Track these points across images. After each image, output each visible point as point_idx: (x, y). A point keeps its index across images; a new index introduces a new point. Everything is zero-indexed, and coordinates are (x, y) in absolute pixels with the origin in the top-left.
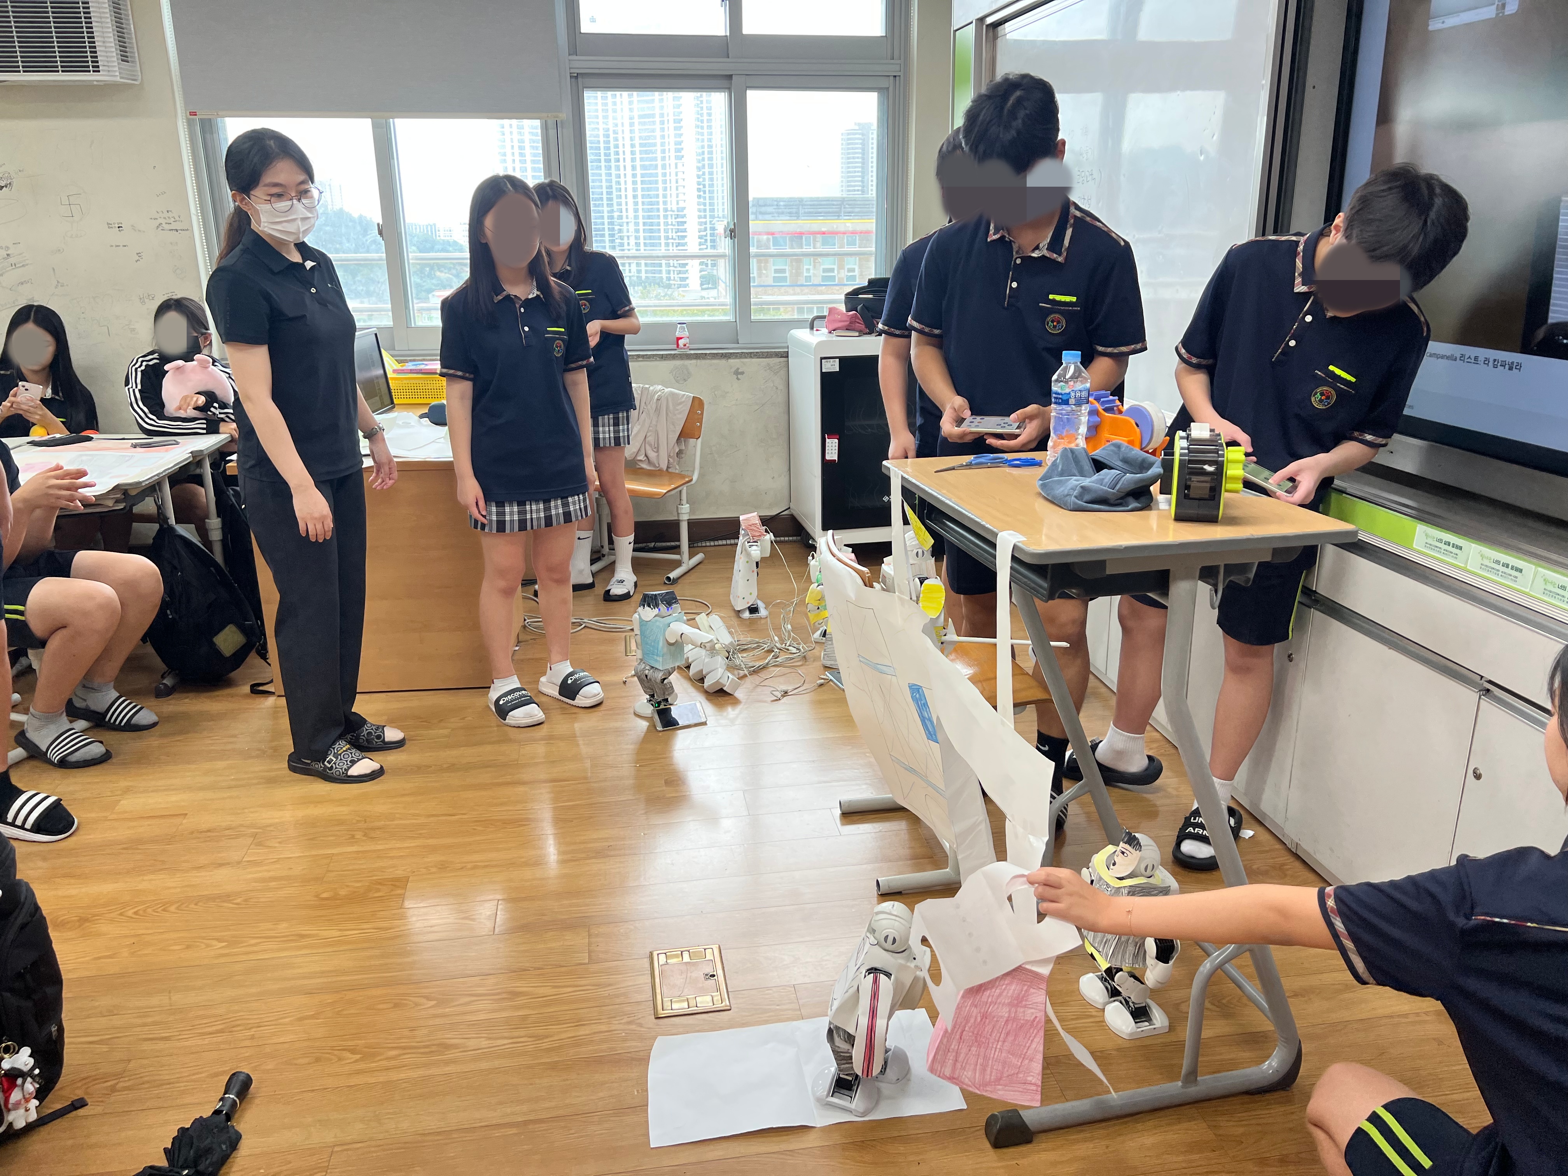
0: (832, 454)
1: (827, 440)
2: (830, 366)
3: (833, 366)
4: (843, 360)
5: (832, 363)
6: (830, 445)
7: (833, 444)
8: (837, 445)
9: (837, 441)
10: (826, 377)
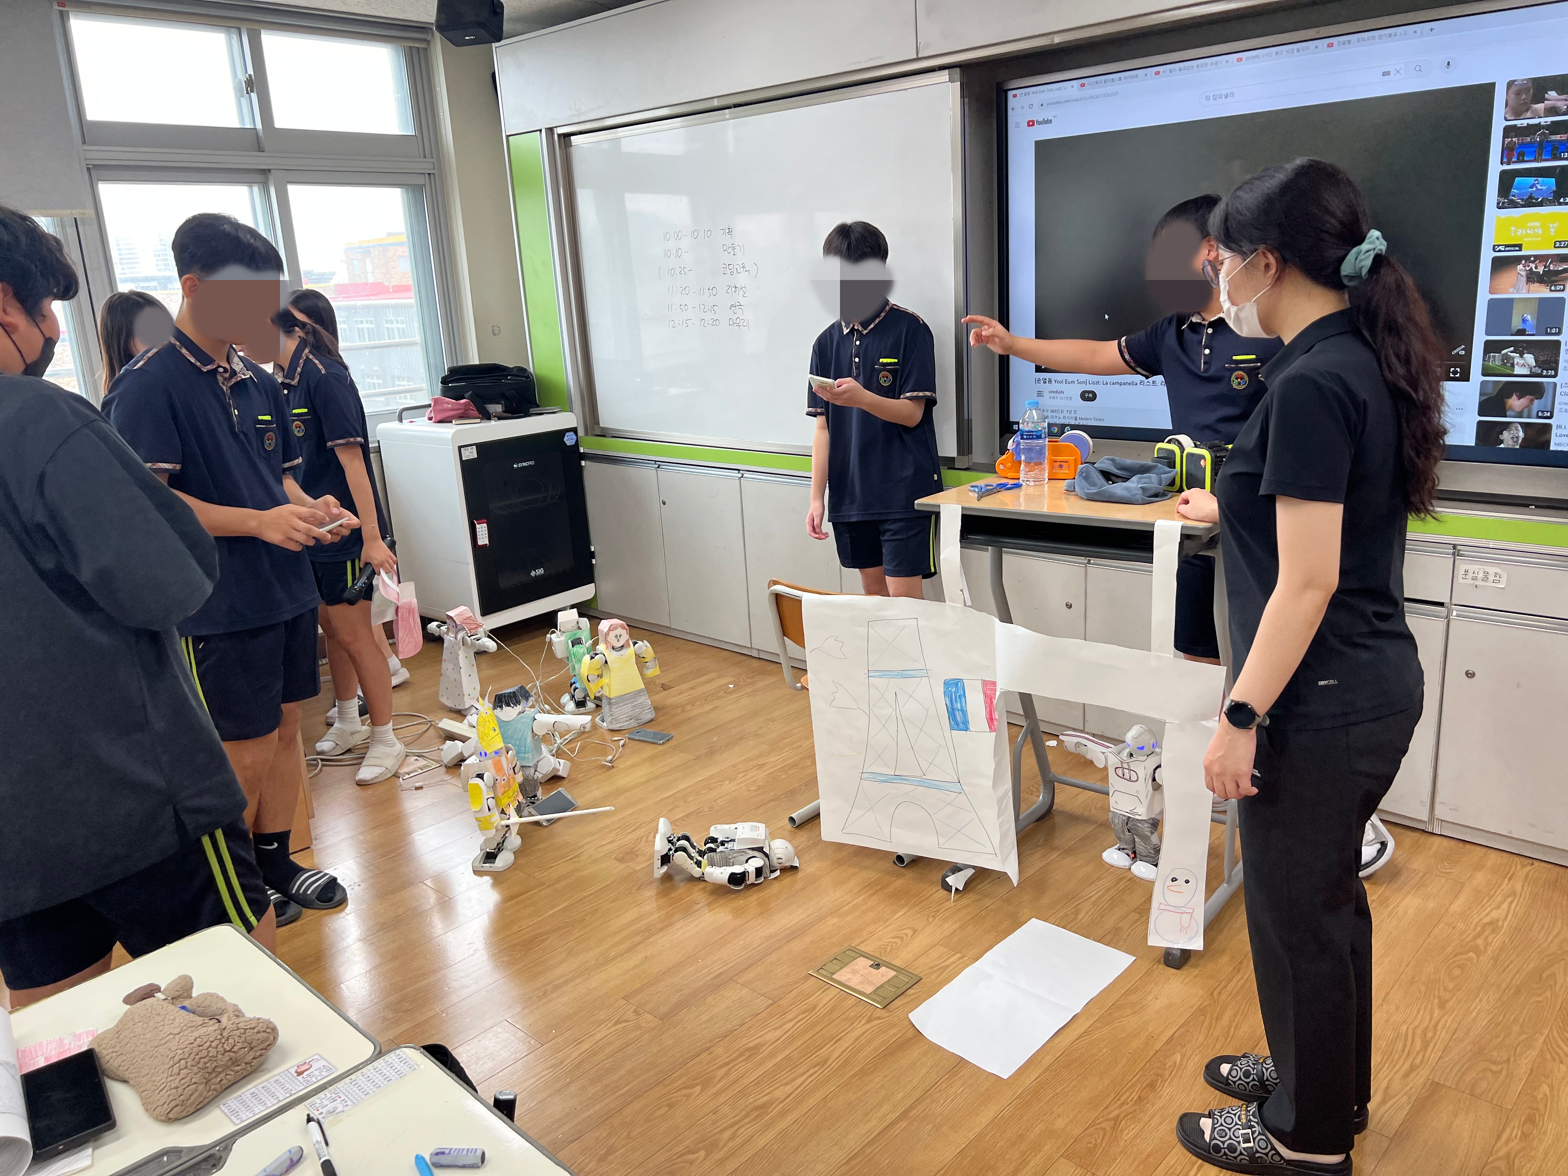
0: (483, 539)
1: (478, 526)
2: (468, 454)
3: (471, 454)
4: (481, 447)
5: (470, 451)
6: (480, 530)
7: (482, 530)
8: (486, 529)
9: (485, 525)
10: (467, 467)
